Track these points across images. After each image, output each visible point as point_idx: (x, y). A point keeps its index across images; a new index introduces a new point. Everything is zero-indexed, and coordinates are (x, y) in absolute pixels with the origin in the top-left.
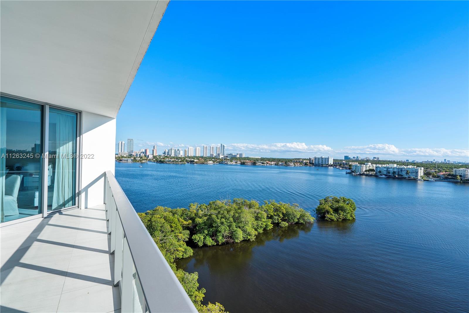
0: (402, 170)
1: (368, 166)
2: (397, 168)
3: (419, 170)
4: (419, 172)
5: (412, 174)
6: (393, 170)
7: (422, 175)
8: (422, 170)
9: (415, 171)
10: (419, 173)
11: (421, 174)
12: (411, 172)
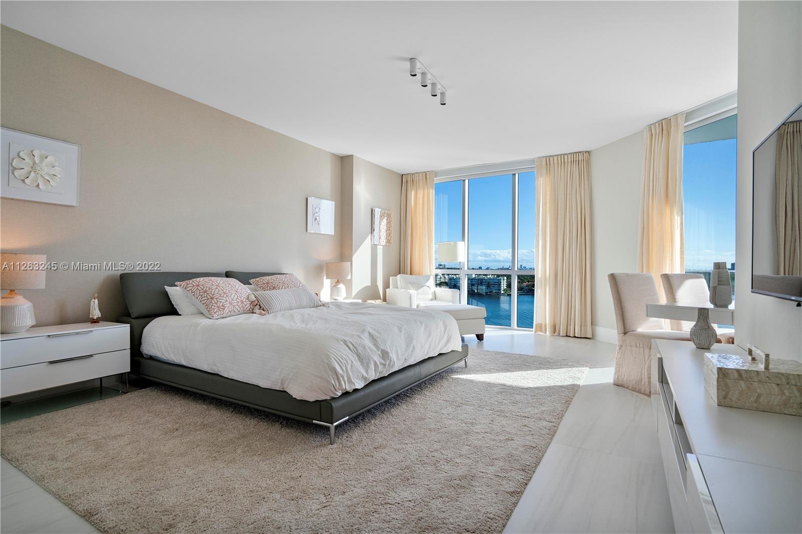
0: (482, 282)
1: (438, 277)
2: (476, 280)
3: (502, 281)
4: (502, 283)
5: (494, 287)
6: (471, 282)
7: (505, 288)
8: (505, 281)
9: (498, 282)
10: (502, 285)
11: (503, 287)
12: (493, 284)
